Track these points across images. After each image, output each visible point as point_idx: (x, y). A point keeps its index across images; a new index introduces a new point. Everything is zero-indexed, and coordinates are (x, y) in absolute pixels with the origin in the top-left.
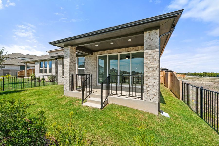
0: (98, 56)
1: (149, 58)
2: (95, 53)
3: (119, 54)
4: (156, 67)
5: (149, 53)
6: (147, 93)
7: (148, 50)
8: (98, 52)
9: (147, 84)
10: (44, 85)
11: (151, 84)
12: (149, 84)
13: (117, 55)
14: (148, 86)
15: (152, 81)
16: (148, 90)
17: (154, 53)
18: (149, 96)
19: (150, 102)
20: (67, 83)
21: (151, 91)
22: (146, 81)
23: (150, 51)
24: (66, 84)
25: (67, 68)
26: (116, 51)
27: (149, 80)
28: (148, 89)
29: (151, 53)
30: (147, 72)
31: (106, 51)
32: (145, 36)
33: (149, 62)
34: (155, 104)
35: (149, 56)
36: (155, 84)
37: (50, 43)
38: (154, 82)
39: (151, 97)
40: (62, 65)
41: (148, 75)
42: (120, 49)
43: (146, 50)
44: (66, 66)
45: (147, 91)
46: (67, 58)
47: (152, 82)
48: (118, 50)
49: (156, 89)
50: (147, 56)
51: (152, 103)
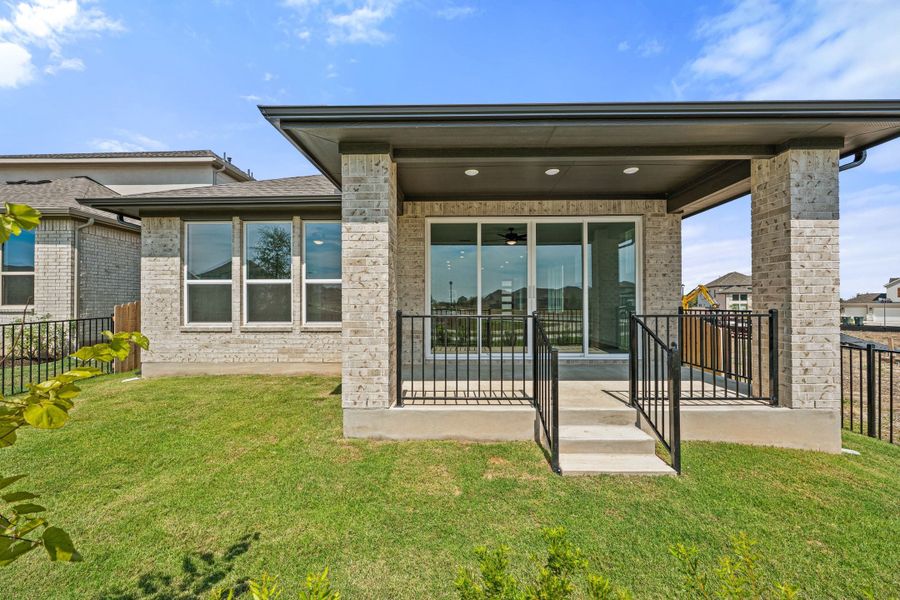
0: (430, 221)
1: (808, 248)
2: (418, 208)
3: (532, 223)
4: (832, 282)
5: (808, 232)
6: (804, 381)
7: (803, 218)
8: (437, 206)
9: (801, 348)
10: (17, 386)
11: (816, 347)
12: (809, 346)
13: (526, 225)
14: (807, 355)
15: (820, 332)
16: (807, 370)
17: (823, 233)
18: (811, 389)
19: (815, 413)
20: (374, 366)
21: (816, 370)
22: (799, 333)
23: (811, 223)
24: (365, 372)
25: (365, 277)
26: (526, 209)
27: (808, 330)
28: (807, 364)
29: (814, 231)
30: (801, 301)
31: (476, 204)
32: (792, 165)
33: (807, 264)
34: (831, 415)
35: (809, 243)
36: (828, 345)
37: (268, 112)
38: (827, 336)
39: (816, 394)
40: (177, 260)
41: (807, 314)
42: (545, 202)
43: (797, 218)
44: (361, 268)
45: (803, 372)
46: (365, 220)
47: (820, 338)
48: (535, 204)
49: (831, 361)
50: (802, 240)
51: (820, 413)
